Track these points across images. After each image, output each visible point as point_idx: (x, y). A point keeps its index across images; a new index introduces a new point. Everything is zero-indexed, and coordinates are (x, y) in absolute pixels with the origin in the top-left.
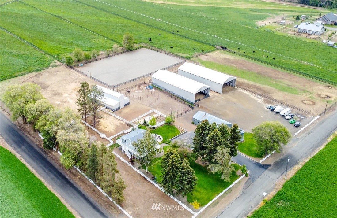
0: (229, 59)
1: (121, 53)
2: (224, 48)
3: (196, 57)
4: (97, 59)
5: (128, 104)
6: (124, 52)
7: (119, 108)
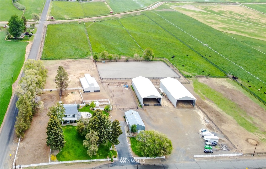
0: (225, 87)
1: (139, 61)
2: (234, 78)
3: (196, 78)
4: (117, 61)
5: (99, 91)
6: (142, 61)
7: (89, 92)
